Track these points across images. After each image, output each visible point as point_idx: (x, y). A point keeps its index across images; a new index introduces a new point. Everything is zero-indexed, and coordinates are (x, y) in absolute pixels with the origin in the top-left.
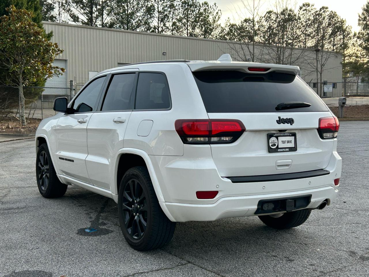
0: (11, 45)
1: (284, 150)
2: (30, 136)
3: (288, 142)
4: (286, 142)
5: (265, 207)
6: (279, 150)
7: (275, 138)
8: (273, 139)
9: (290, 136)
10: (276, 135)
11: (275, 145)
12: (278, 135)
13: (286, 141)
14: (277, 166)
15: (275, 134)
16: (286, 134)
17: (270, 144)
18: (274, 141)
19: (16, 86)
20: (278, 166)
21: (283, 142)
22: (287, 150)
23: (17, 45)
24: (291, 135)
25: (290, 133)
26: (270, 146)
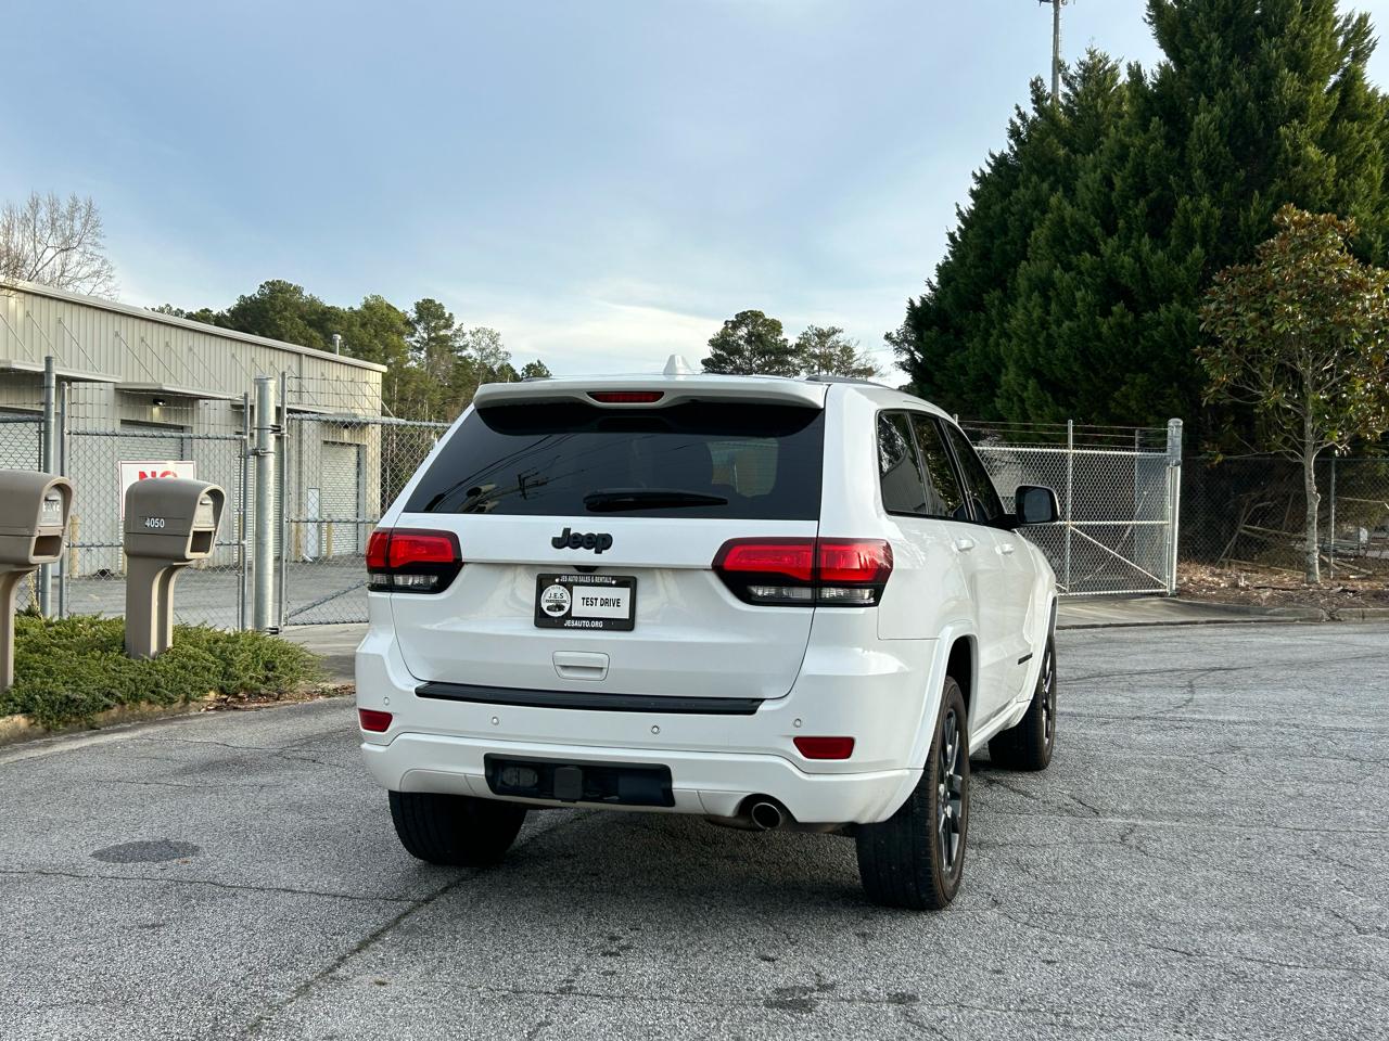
0: (1263, 329)
1: (587, 623)
2: (1270, 615)
3: (605, 602)
4: (599, 601)
5: (509, 776)
6: (568, 623)
7: (562, 588)
8: (554, 591)
9: (610, 585)
10: (564, 579)
11: (561, 608)
12: (570, 580)
13: (596, 599)
14: (558, 668)
15: (559, 576)
16: (597, 580)
17: (545, 606)
18: (558, 595)
19: (1293, 455)
20: (565, 667)
21: (588, 601)
22: (597, 624)
23: (1275, 327)
24: (614, 582)
25: (613, 578)
26: (545, 609)
